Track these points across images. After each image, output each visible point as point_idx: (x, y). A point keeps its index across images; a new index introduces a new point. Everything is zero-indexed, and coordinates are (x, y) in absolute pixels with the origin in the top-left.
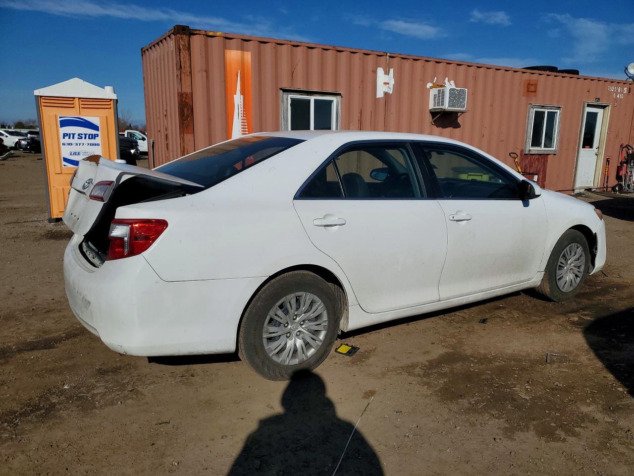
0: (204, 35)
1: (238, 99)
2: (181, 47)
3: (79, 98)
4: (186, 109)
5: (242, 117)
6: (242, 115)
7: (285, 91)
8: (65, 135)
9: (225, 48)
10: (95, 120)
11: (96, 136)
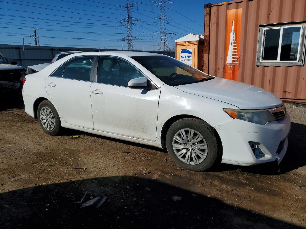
0: (217, 5)
1: (232, 35)
2: (206, 14)
3: (187, 42)
4: (206, 43)
5: (233, 44)
6: (234, 43)
7: (260, 26)
8: (182, 56)
9: (227, 9)
10: (191, 50)
11: (190, 56)
